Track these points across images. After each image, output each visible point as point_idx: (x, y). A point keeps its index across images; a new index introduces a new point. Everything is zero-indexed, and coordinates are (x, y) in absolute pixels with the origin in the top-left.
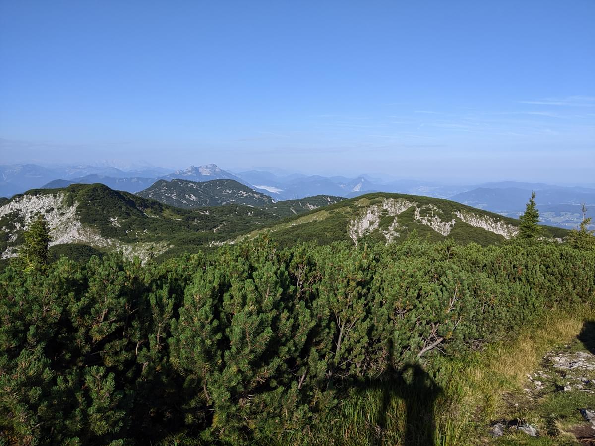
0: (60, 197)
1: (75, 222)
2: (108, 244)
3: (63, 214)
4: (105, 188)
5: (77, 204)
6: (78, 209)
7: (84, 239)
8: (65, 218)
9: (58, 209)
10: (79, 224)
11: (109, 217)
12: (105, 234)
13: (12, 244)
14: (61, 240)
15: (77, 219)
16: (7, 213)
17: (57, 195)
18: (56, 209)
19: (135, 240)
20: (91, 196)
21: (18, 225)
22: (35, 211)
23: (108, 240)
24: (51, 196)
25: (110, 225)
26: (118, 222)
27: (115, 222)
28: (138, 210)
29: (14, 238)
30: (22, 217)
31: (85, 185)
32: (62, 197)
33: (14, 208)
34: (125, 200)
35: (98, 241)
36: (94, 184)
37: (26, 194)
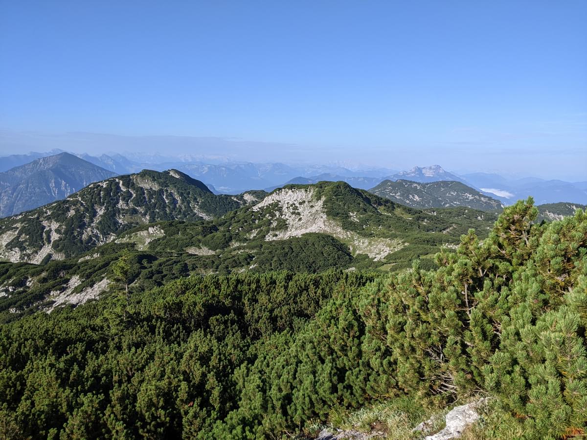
0: (310, 192)
1: (322, 214)
2: (347, 236)
3: (312, 207)
4: (347, 186)
5: (323, 198)
6: (325, 203)
7: (328, 230)
8: (314, 210)
9: (309, 202)
10: (325, 216)
11: (349, 211)
12: (345, 227)
13: (273, 229)
14: (310, 229)
15: (324, 212)
16: (269, 203)
17: (308, 190)
18: (307, 203)
19: (371, 235)
20: (335, 192)
21: (277, 214)
22: (291, 203)
23: (348, 233)
24: (303, 190)
25: (349, 219)
26: (356, 217)
27: (354, 217)
28: (374, 207)
29: (275, 224)
30: (280, 207)
31: (330, 182)
32: (312, 192)
33: (275, 199)
34: (362, 197)
35: (340, 233)
36: (337, 182)
37: (284, 188)
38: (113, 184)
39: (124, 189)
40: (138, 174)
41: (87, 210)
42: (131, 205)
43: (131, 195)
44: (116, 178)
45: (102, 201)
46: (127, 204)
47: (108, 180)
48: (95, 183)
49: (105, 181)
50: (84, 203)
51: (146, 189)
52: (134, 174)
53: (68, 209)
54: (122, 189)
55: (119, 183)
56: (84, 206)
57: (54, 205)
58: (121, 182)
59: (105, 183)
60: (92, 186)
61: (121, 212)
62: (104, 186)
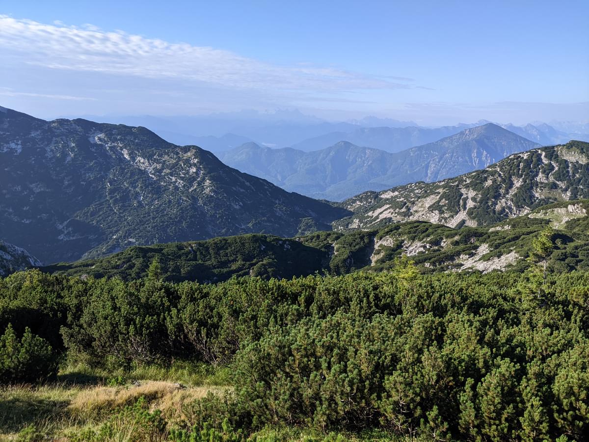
38: (535, 156)
39: (545, 161)
40: (564, 145)
41: (504, 181)
42: (551, 179)
43: (553, 168)
44: (539, 149)
45: (520, 173)
46: (547, 178)
47: (530, 151)
48: (516, 154)
49: (527, 152)
50: (502, 173)
51: (571, 162)
52: (560, 145)
53: (486, 179)
54: (544, 161)
55: (541, 155)
56: (501, 177)
57: (473, 174)
58: (544, 154)
59: (526, 154)
60: (512, 157)
61: (539, 185)
62: (525, 158)
